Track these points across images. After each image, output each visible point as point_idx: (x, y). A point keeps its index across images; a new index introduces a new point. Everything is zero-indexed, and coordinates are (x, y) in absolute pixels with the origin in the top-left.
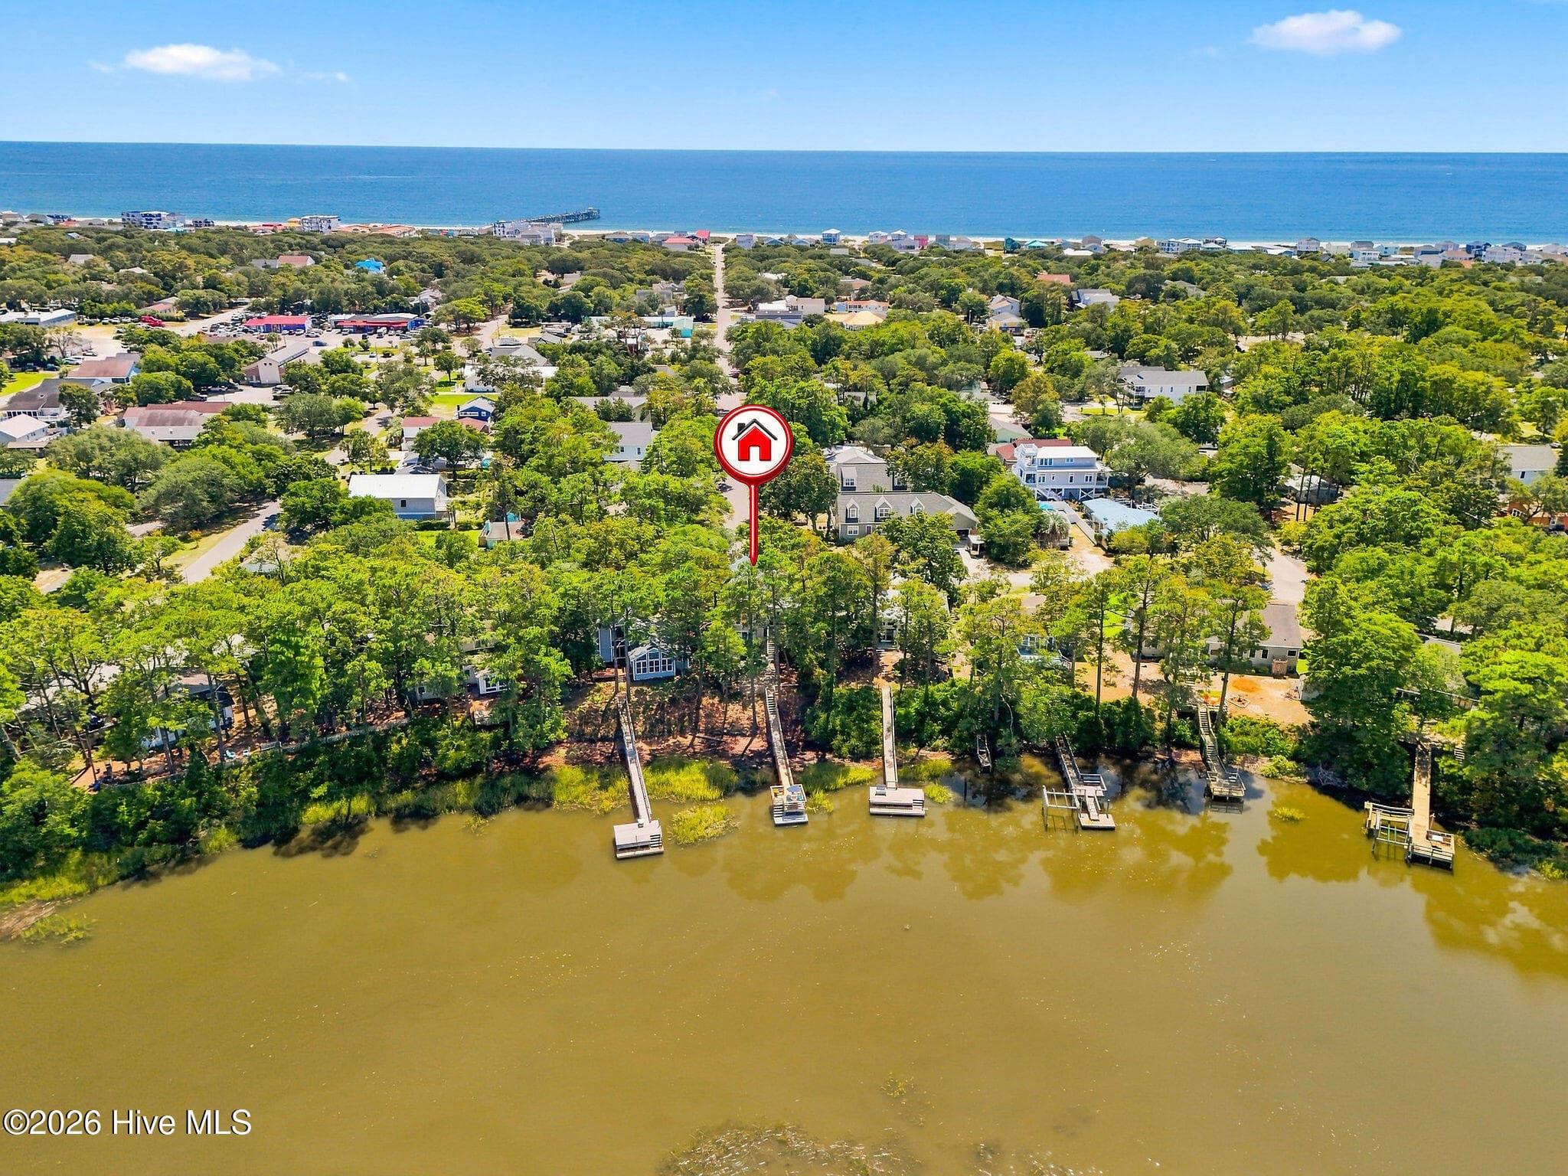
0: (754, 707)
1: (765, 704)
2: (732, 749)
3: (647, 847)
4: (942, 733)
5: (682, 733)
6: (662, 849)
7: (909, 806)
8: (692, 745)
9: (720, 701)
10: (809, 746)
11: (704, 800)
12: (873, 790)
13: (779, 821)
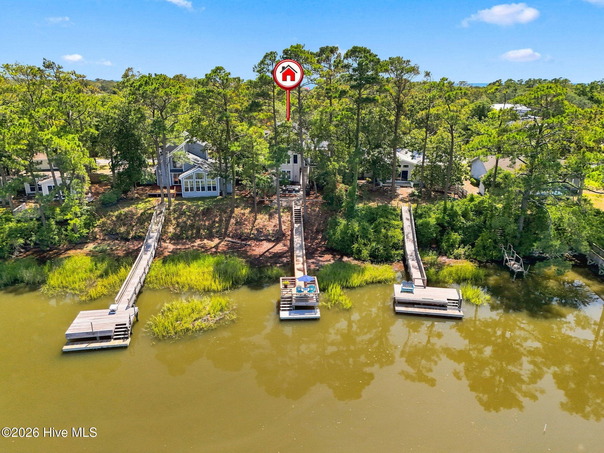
0: (280, 217)
1: (292, 215)
2: (254, 250)
3: (108, 338)
4: (463, 242)
5: (210, 237)
6: (127, 342)
7: (443, 306)
8: (216, 247)
9: (251, 212)
10: (330, 250)
11: (207, 291)
12: (398, 288)
13: (284, 315)
